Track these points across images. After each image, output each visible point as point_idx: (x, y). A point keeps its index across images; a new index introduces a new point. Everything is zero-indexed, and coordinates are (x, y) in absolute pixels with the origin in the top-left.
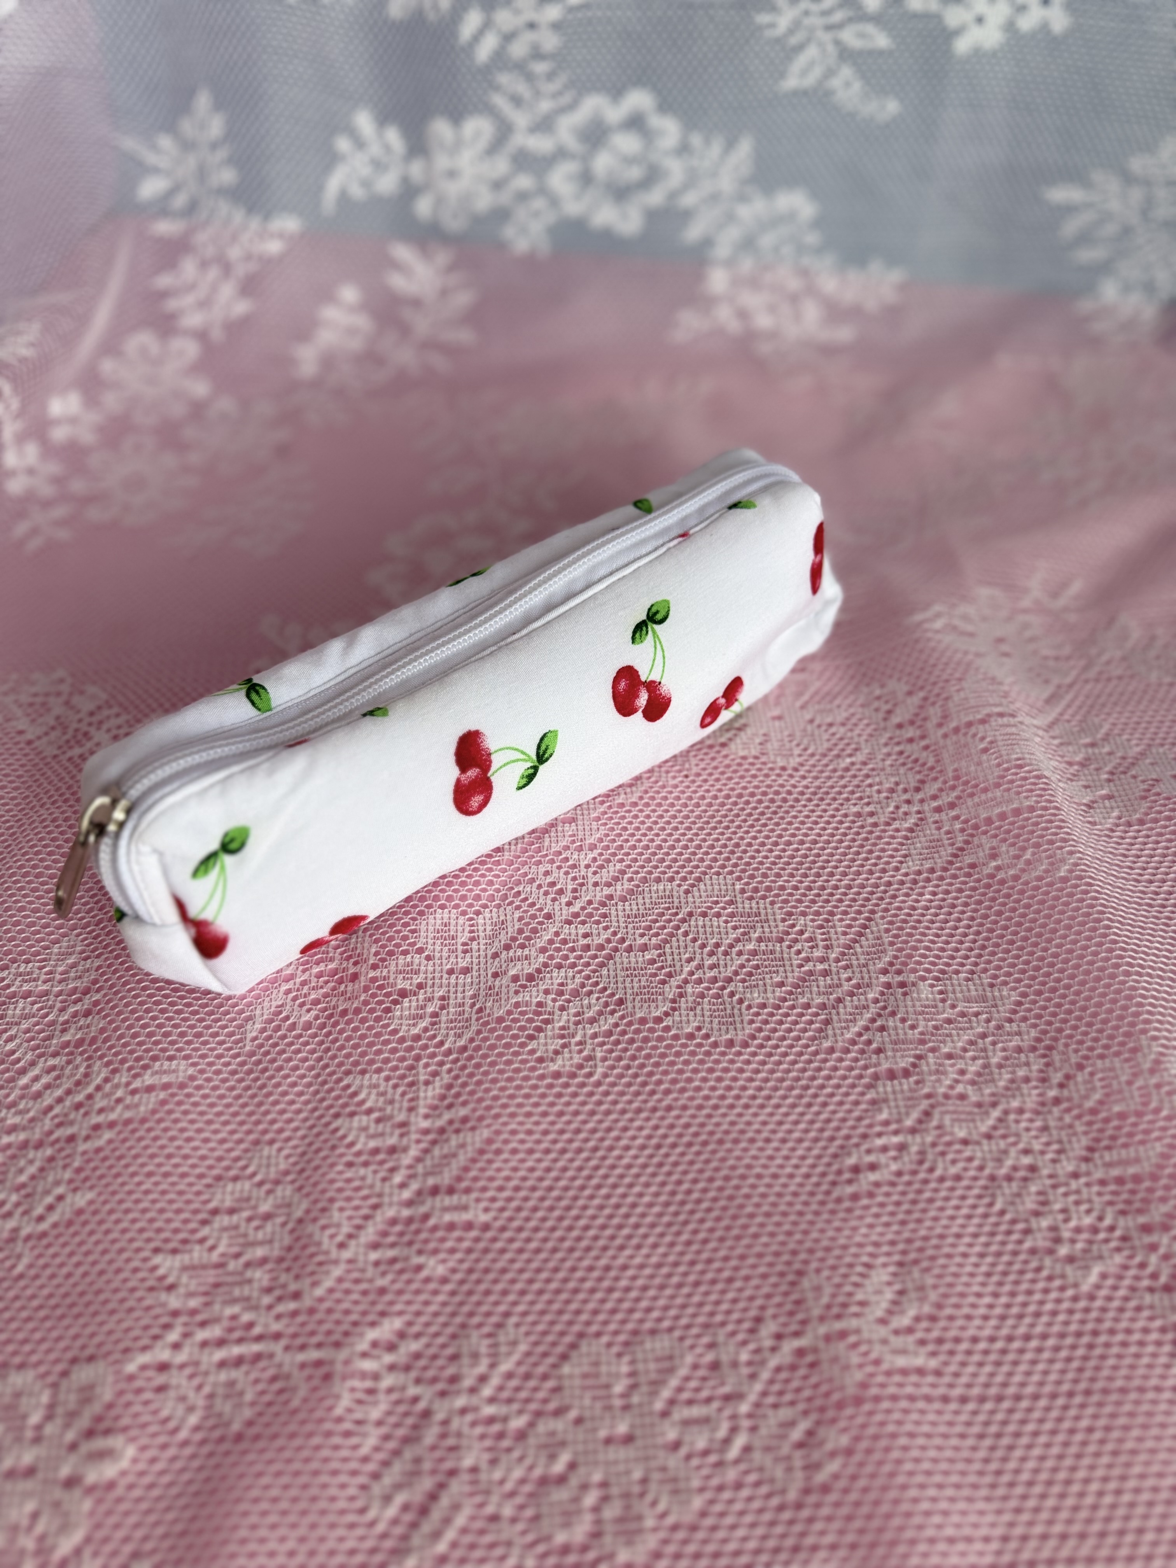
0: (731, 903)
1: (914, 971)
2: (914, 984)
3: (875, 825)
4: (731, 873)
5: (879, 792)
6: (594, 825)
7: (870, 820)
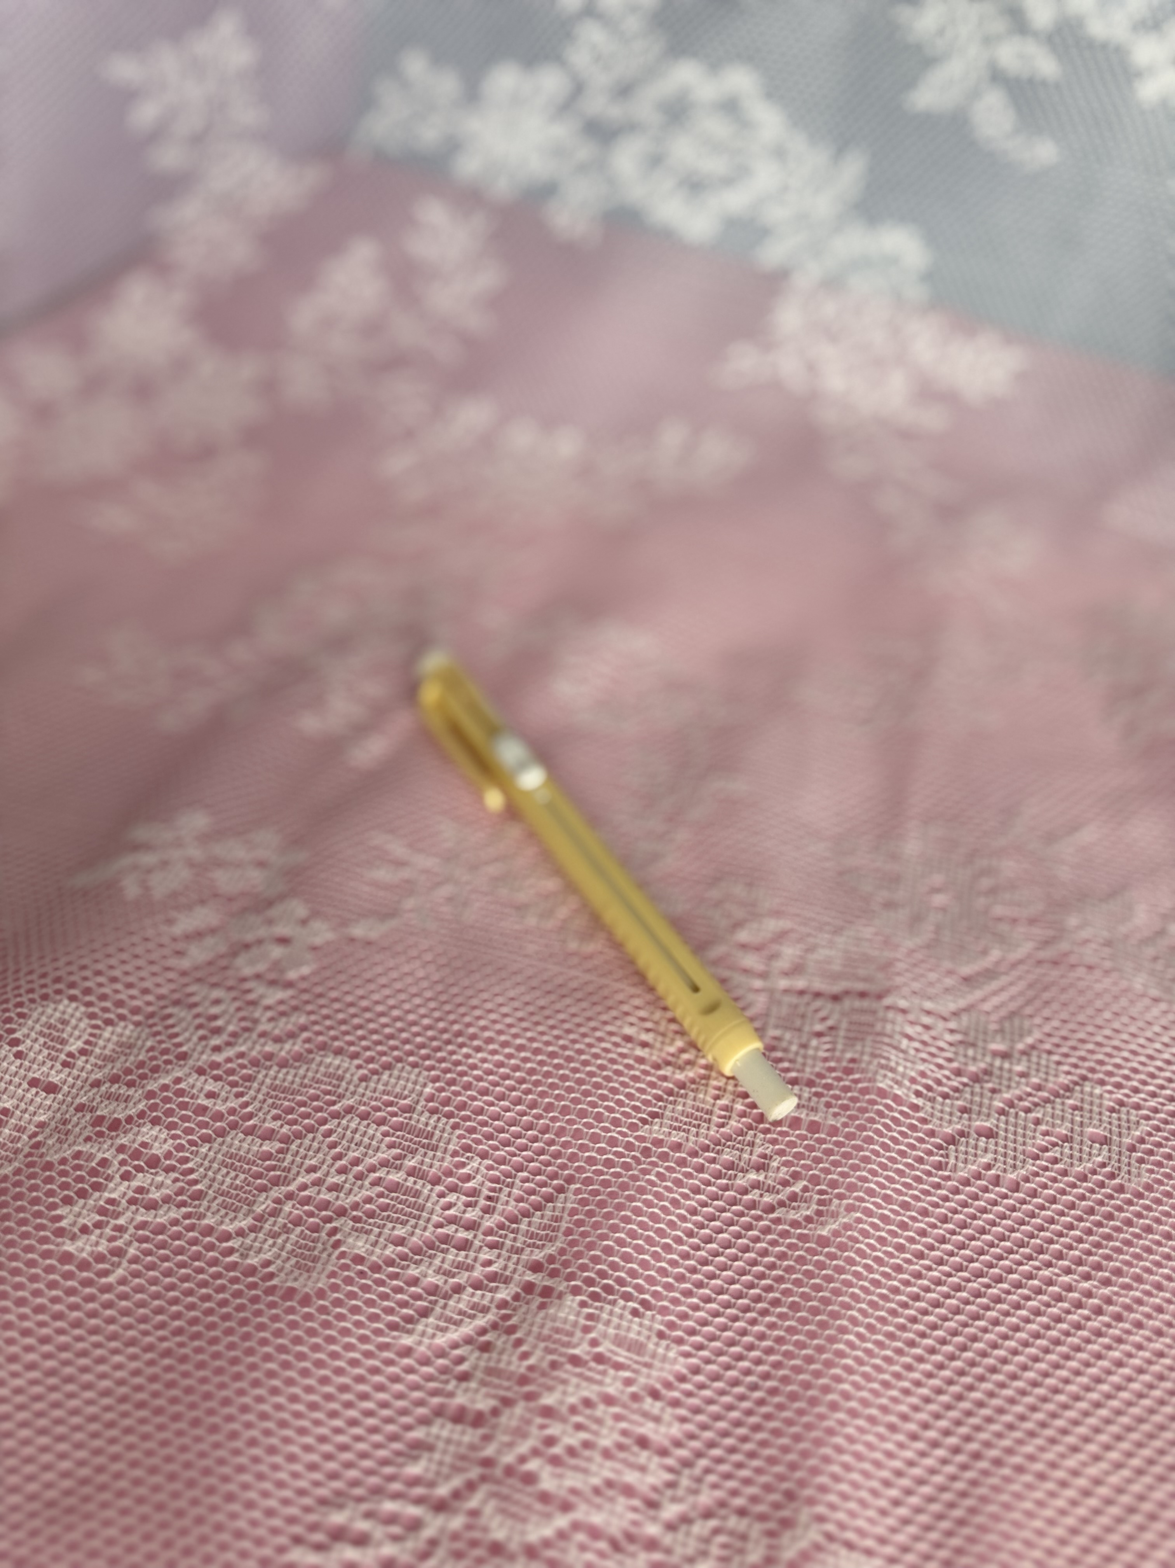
0: (407, 1110)
1: (572, 1277)
2: (561, 1295)
4: (431, 1069)
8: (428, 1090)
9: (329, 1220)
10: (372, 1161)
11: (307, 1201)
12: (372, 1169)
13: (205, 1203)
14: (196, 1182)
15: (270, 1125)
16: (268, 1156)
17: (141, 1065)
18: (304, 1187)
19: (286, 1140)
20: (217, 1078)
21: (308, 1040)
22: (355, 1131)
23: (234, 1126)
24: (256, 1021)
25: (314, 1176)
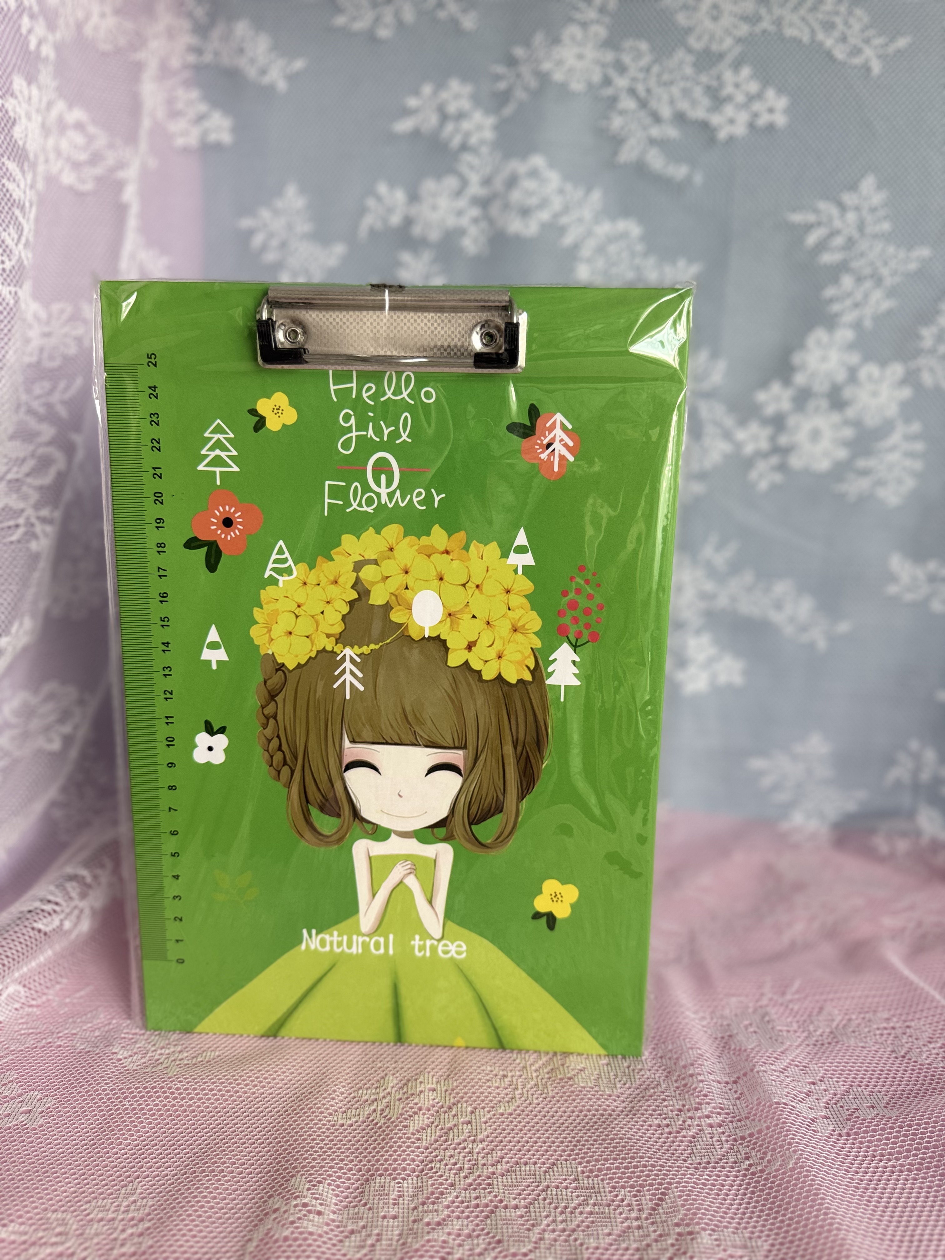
0: (575, 1180)
1: (698, 1224)
2: (698, 1233)
3: (670, 1133)
4: (575, 1159)
5: (672, 1111)
6: (484, 1126)
7: (667, 1130)
8: (579, 1169)
9: (570, 1236)
10: (573, 1205)
11: (554, 1231)
12: (575, 1208)
13: (506, 1244)
14: (494, 1237)
15: (514, 1203)
16: (522, 1216)
17: (433, 1193)
18: (548, 1225)
19: (526, 1207)
20: (475, 1189)
21: (508, 1162)
22: (557, 1195)
23: (496, 1207)
24: (477, 1160)
25: (550, 1219)
